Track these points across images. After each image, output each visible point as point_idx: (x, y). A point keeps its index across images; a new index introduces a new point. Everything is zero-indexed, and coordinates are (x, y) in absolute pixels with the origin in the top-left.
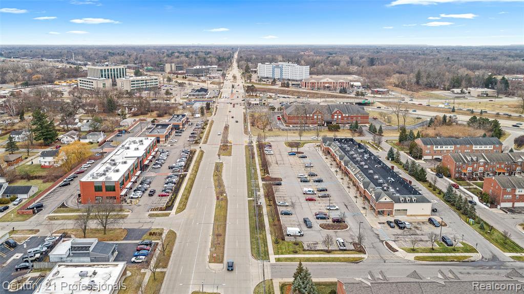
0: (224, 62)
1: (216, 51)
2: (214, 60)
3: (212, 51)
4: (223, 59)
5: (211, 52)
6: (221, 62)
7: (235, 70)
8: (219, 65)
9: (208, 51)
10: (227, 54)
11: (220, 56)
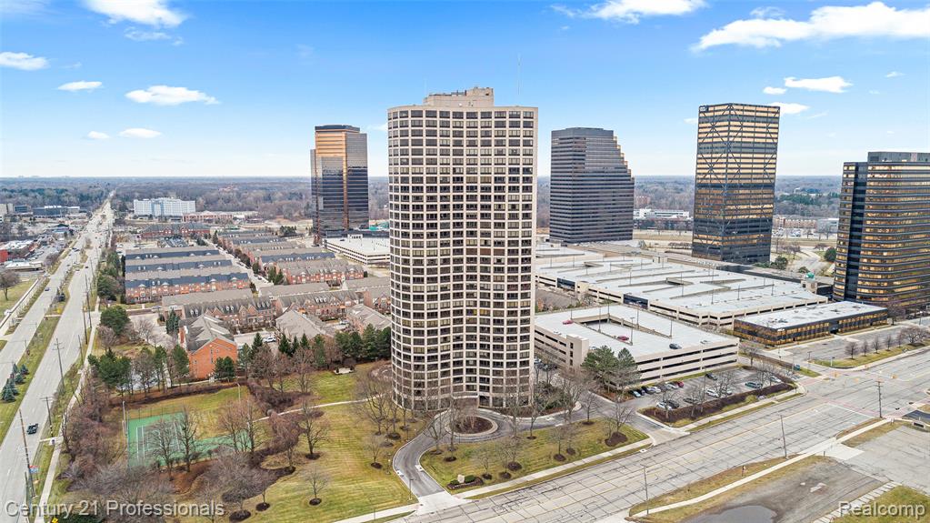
0: (89, 201)
1: (75, 189)
2: (73, 199)
3: (68, 188)
4: (88, 197)
5: (66, 190)
6: (85, 202)
7: (107, 211)
8: (82, 206)
9: (61, 188)
10: (94, 192)
11: (84, 194)
